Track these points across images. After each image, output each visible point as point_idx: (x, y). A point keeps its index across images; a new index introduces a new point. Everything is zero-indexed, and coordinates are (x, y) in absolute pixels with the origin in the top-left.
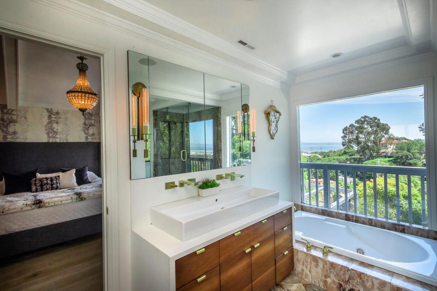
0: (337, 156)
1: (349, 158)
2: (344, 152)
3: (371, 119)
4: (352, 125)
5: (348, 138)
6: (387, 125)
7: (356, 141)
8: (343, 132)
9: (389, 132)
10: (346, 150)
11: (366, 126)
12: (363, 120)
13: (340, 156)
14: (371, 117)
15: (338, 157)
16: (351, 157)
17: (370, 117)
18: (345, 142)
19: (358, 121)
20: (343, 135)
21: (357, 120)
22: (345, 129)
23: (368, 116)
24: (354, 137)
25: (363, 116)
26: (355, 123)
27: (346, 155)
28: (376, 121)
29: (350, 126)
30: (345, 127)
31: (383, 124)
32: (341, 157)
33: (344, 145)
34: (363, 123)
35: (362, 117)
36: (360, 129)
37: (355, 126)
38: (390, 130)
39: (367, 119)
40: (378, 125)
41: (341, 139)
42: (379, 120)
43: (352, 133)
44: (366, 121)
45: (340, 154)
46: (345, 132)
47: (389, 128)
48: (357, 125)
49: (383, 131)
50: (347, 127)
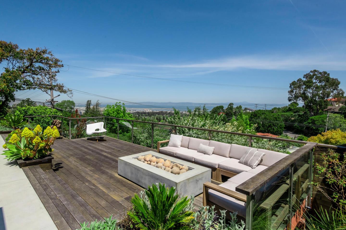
1: (294, 114)
2: (288, 109)
3: (320, 73)
4: (300, 80)
5: (294, 93)
6: (336, 79)
7: (303, 96)
8: (290, 87)
9: (338, 87)
10: (291, 107)
11: (314, 81)
12: (312, 74)
13: (284, 112)
14: (321, 71)
15: (282, 113)
16: (295, 114)
17: (320, 72)
18: (292, 98)
19: (306, 75)
20: (290, 89)
21: (306, 74)
22: (293, 83)
23: (317, 71)
24: (302, 92)
25: (313, 70)
26: (303, 77)
27: (290, 112)
28: (326, 75)
29: (298, 81)
30: (293, 81)
31: (333, 79)
33: (290, 100)
34: (311, 77)
35: (311, 72)
36: (308, 84)
37: (303, 81)
38: (339, 86)
39: (316, 73)
40: (328, 80)
41: (288, 94)
42: (329, 74)
43: (299, 87)
44: (316, 75)
45: (285, 111)
46: (292, 86)
47: (339, 83)
48: (304, 79)
49: (333, 86)
50: (294, 82)
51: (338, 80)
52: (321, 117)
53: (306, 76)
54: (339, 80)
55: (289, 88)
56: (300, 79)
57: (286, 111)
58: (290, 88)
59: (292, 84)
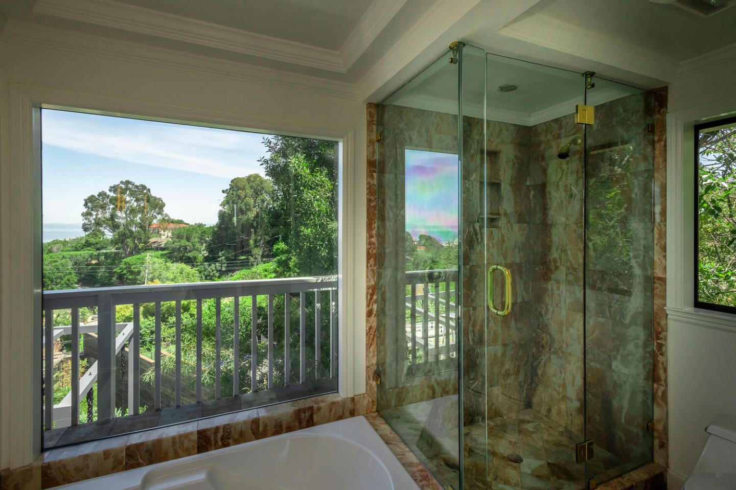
0: (70, 251)
1: (95, 253)
2: (86, 243)
3: (137, 187)
4: (102, 194)
5: (94, 217)
6: (160, 199)
7: (110, 223)
8: (86, 205)
9: (163, 211)
10: (89, 239)
11: (128, 199)
12: (123, 186)
13: (77, 249)
14: (137, 184)
15: (72, 253)
16: (99, 251)
17: (135, 184)
18: (90, 225)
19: (114, 187)
20: (85, 210)
21: (113, 185)
22: (90, 200)
23: (132, 182)
24: (108, 215)
25: (124, 181)
26: (109, 190)
27: (89, 248)
28: (145, 191)
29: (100, 195)
30: (89, 195)
31: (155, 198)
32: (79, 253)
33: (86, 229)
34: (123, 192)
35: (122, 182)
36: (119, 203)
37: (108, 196)
38: (164, 208)
39: (130, 186)
40: (149, 199)
41: (82, 218)
42: (149, 190)
43: (103, 207)
44: (129, 189)
45: (78, 247)
46: (89, 204)
47: (164, 205)
48: (112, 194)
49: (155, 209)
50: (93, 196)
51: (162, 201)
52: (139, 259)
53: (114, 189)
54: (164, 201)
55: (84, 207)
56: (103, 192)
57: (80, 247)
58: (86, 208)
59: (88, 199)
